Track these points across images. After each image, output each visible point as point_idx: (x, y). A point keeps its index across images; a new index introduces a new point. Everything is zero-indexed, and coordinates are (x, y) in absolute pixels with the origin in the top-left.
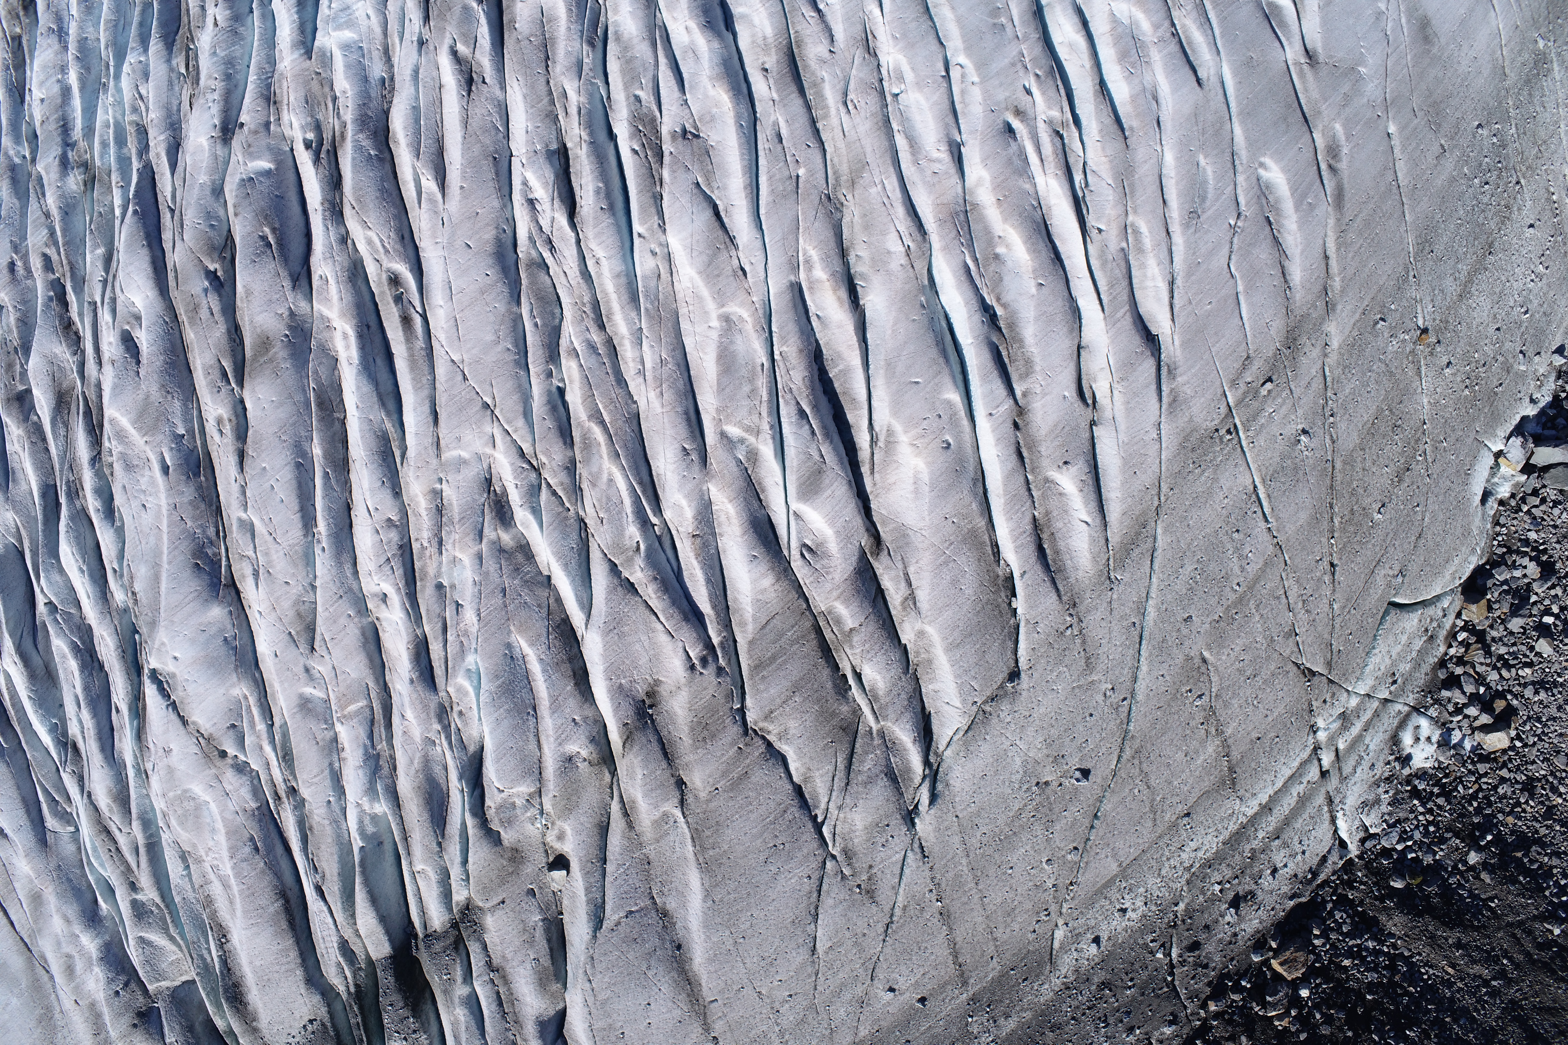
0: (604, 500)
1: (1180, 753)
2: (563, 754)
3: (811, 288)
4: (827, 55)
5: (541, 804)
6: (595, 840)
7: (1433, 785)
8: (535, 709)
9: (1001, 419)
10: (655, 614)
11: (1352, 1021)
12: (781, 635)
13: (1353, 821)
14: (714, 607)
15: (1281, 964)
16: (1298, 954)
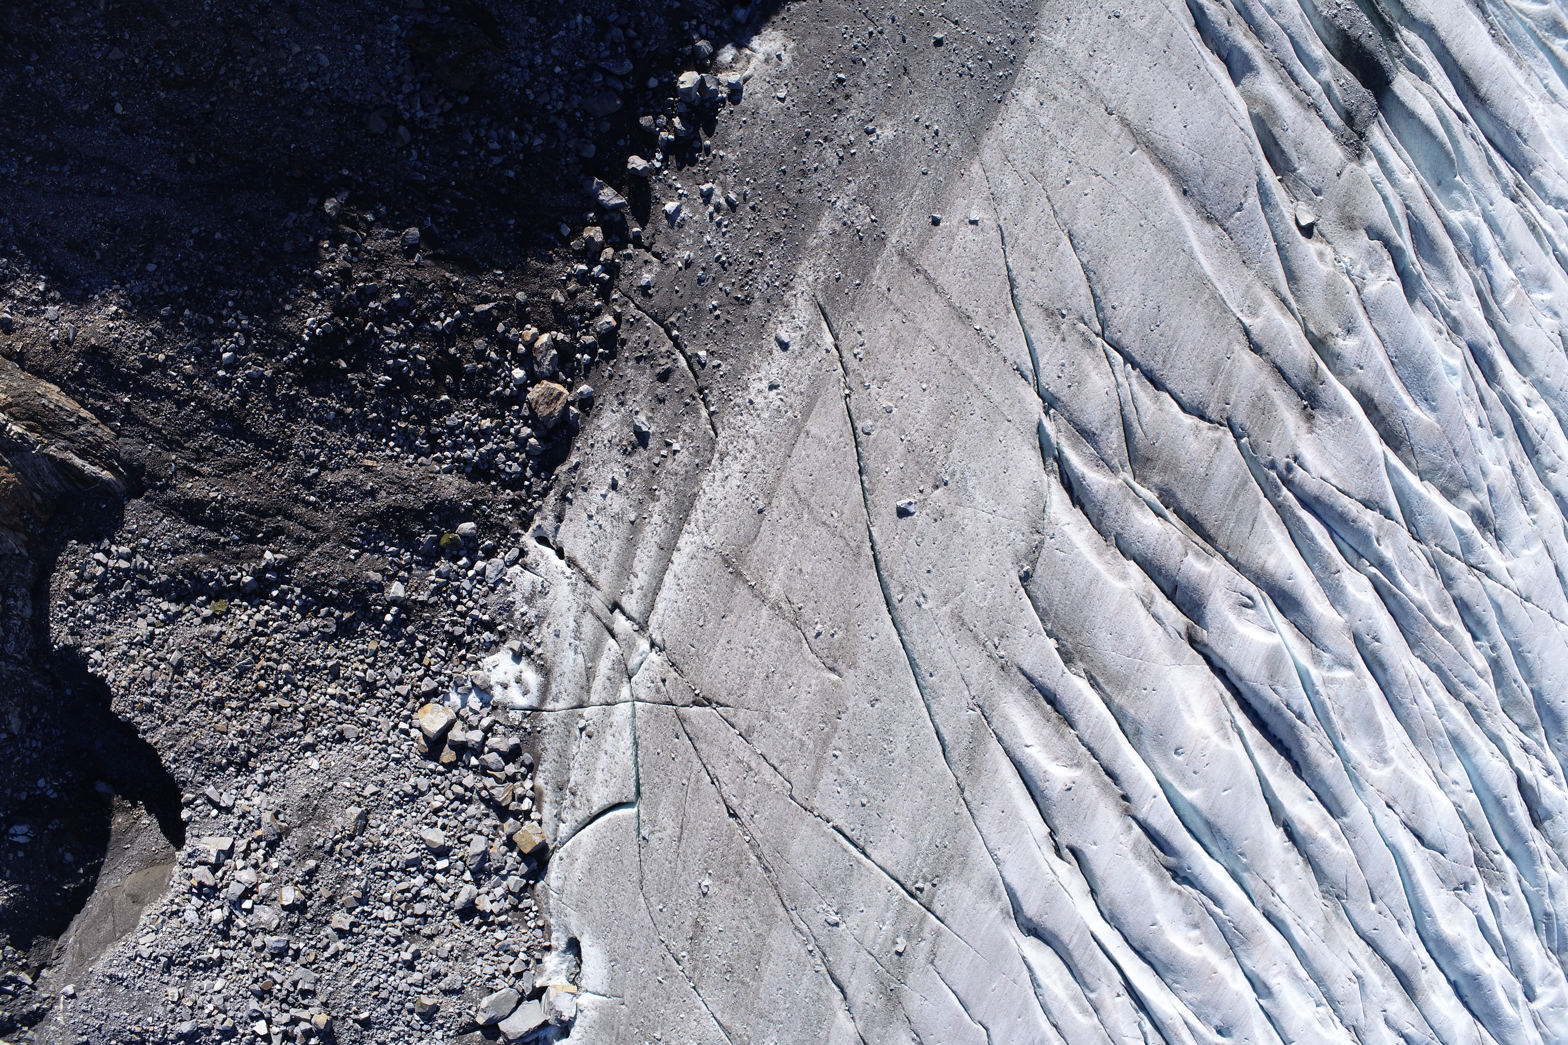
0: (1415, 567)
1: (809, 570)
2: (1357, 334)
3: (1325, 819)
4: (1387, 1006)
5: (1352, 280)
6: (1295, 265)
7: (473, 642)
8: (1393, 363)
9: (1144, 797)
10: (1339, 490)
11: (455, 367)
12: (1238, 520)
13: (548, 570)
14: (1299, 519)
15: (561, 394)
16: (548, 411)
